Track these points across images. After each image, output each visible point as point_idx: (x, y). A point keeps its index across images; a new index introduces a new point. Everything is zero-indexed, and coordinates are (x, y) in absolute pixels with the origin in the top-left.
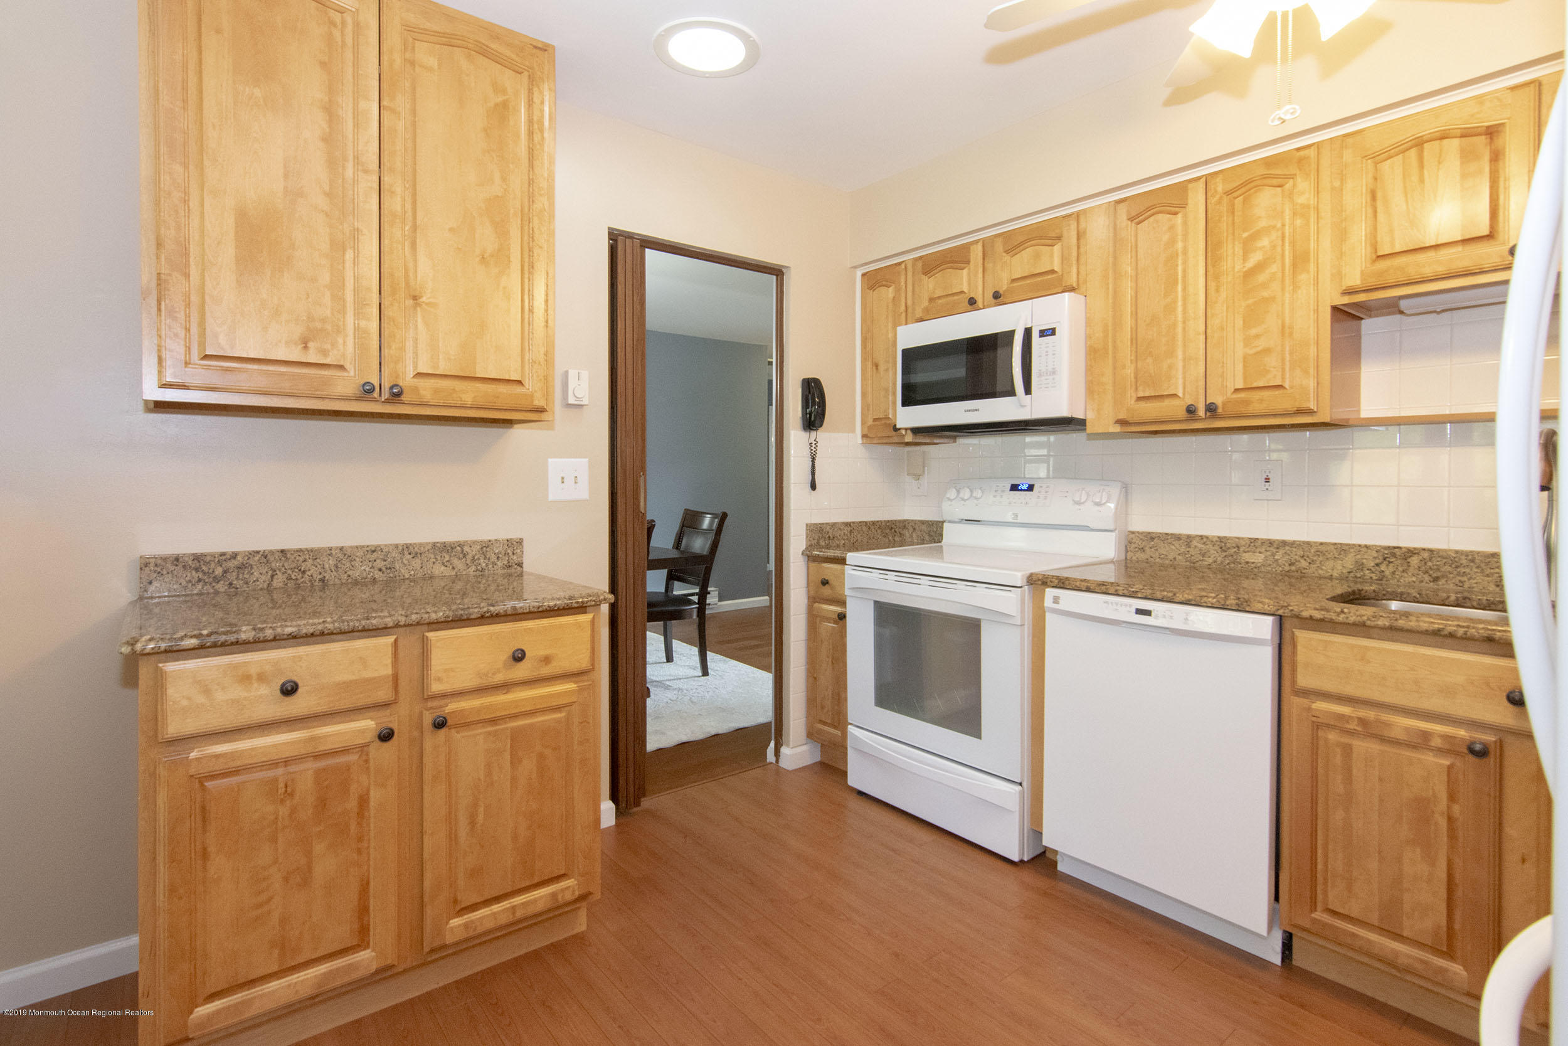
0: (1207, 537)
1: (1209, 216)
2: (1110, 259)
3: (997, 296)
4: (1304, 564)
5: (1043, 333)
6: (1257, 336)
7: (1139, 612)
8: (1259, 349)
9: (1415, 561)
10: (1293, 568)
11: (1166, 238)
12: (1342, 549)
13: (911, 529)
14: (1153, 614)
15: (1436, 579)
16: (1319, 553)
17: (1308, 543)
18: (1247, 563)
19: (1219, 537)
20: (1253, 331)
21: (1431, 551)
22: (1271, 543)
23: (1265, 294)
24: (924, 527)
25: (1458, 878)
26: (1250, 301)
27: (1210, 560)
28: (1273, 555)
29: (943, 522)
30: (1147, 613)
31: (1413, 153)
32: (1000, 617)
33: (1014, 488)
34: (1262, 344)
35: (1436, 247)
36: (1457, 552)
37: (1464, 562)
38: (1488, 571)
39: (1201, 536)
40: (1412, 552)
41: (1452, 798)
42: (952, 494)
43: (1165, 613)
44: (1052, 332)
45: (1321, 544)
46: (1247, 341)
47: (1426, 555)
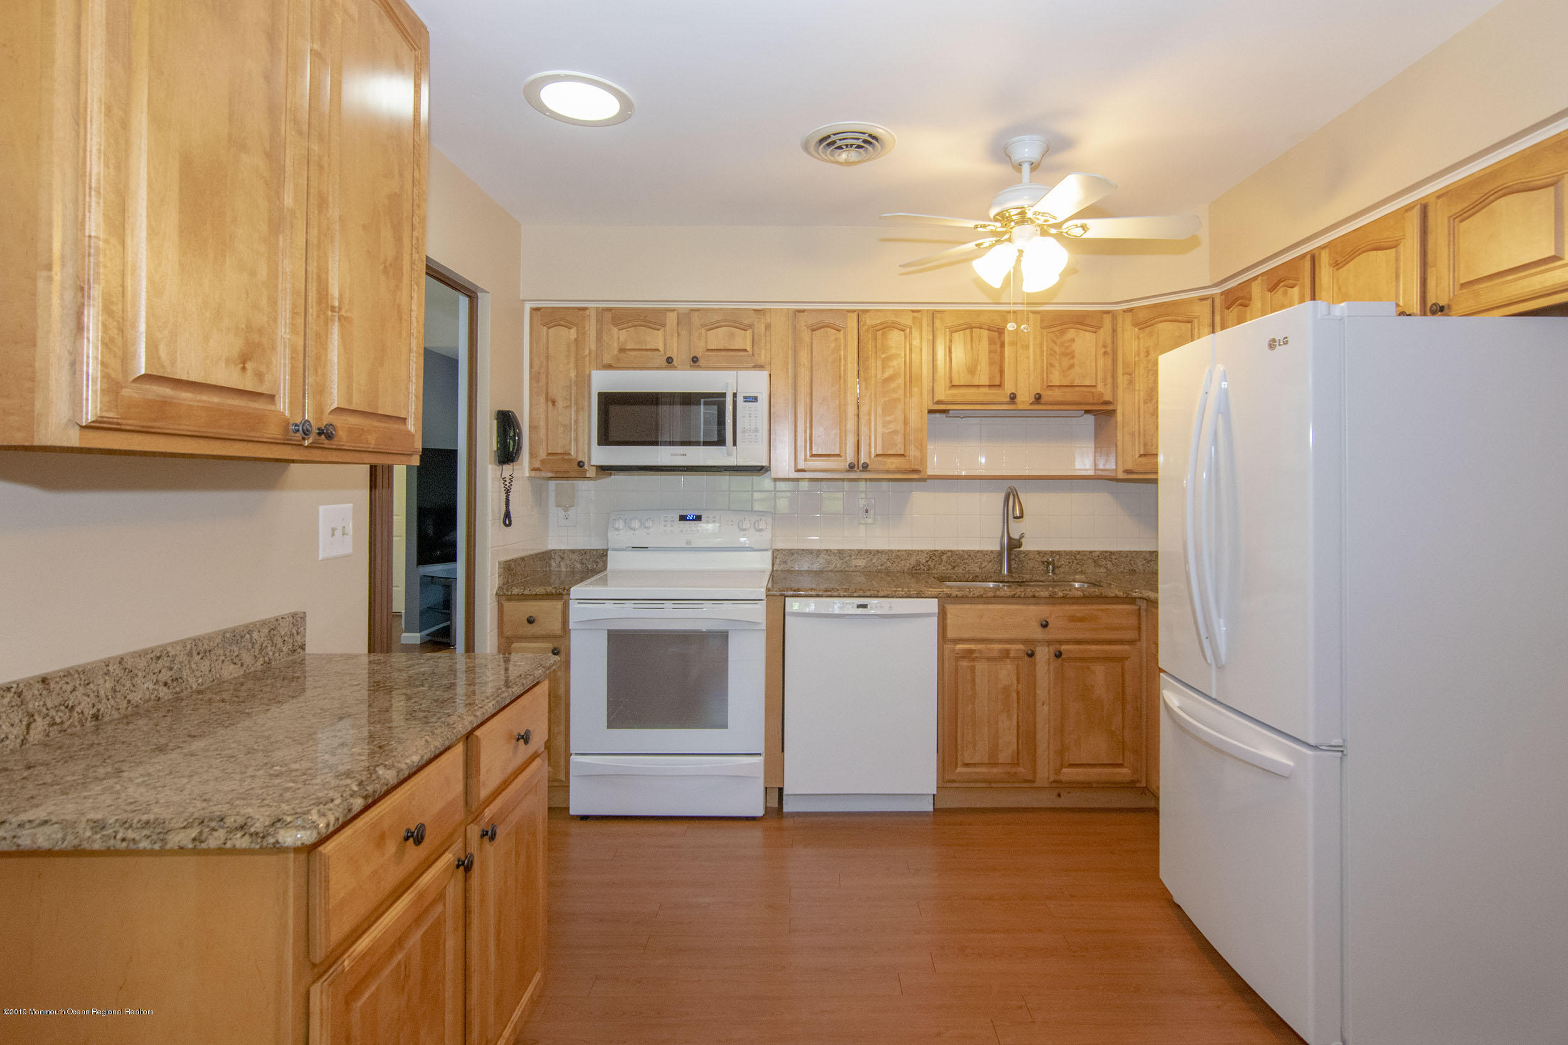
0: (831, 551)
1: (861, 338)
2: (790, 351)
3: (695, 360)
4: (889, 564)
5: (747, 399)
6: (890, 422)
7: (859, 606)
8: (891, 430)
9: (944, 558)
10: (883, 567)
11: (833, 345)
12: (910, 553)
13: (558, 559)
14: (869, 606)
15: (954, 568)
16: (897, 557)
17: (891, 551)
18: (856, 566)
19: (838, 550)
20: (888, 418)
21: (951, 551)
22: (870, 552)
23: (895, 396)
24: (575, 556)
25: (1020, 724)
26: (887, 399)
27: (833, 566)
28: (871, 560)
29: (607, 550)
30: (864, 606)
31: (968, 331)
32: (747, 626)
33: (683, 518)
34: (892, 427)
35: (977, 386)
36: (963, 551)
37: (966, 556)
38: (976, 561)
39: (827, 550)
40: (943, 553)
41: (1018, 682)
42: (620, 524)
43: (877, 605)
44: (755, 399)
45: (898, 551)
46: (885, 424)
47: (949, 554)
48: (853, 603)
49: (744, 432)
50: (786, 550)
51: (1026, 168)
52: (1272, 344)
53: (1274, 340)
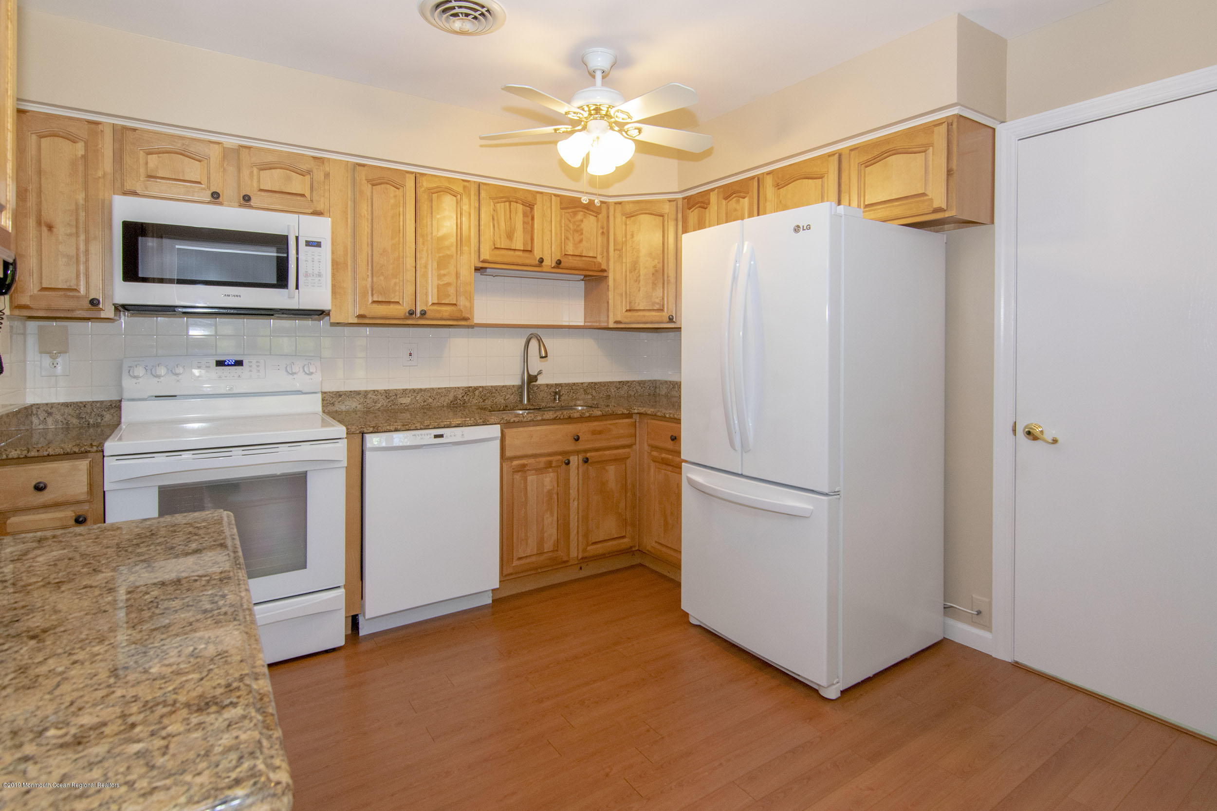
0: (378, 391)
1: (418, 198)
2: (349, 203)
3: (247, 199)
4: (431, 400)
5: (309, 244)
6: (445, 275)
7: (436, 436)
8: (445, 282)
9: (477, 393)
10: (425, 403)
11: (392, 201)
12: (448, 390)
14: (444, 436)
15: (484, 401)
16: (438, 394)
17: (433, 389)
18: (401, 404)
19: (385, 390)
20: (442, 272)
21: (483, 387)
22: (414, 390)
23: (448, 253)
24: (69, 410)
25: (559, 518)
26: (441, 255)
27: (380, 405)
28: (415, 397)
29: (120, 401)
30: (441, 436)
31: (507, 204)
32: (326, 463)
33: (220, 363)
34: (446, 280)
35: (515, 250)
36: (492, 386)
37: (494, 391)
38: (502, 394)
39: (374, 391)
40: (476, 388)
42: (140, 371)
43: (452, 434)
44: (318, 244)
45: (439, 389)
46: (440, 277)
47: (481, 389)
48: (430, 434)
49: (307, 275)
50: (332, 392)
51: (599, 75)
52: (797, 229)
53: (798, 226)
